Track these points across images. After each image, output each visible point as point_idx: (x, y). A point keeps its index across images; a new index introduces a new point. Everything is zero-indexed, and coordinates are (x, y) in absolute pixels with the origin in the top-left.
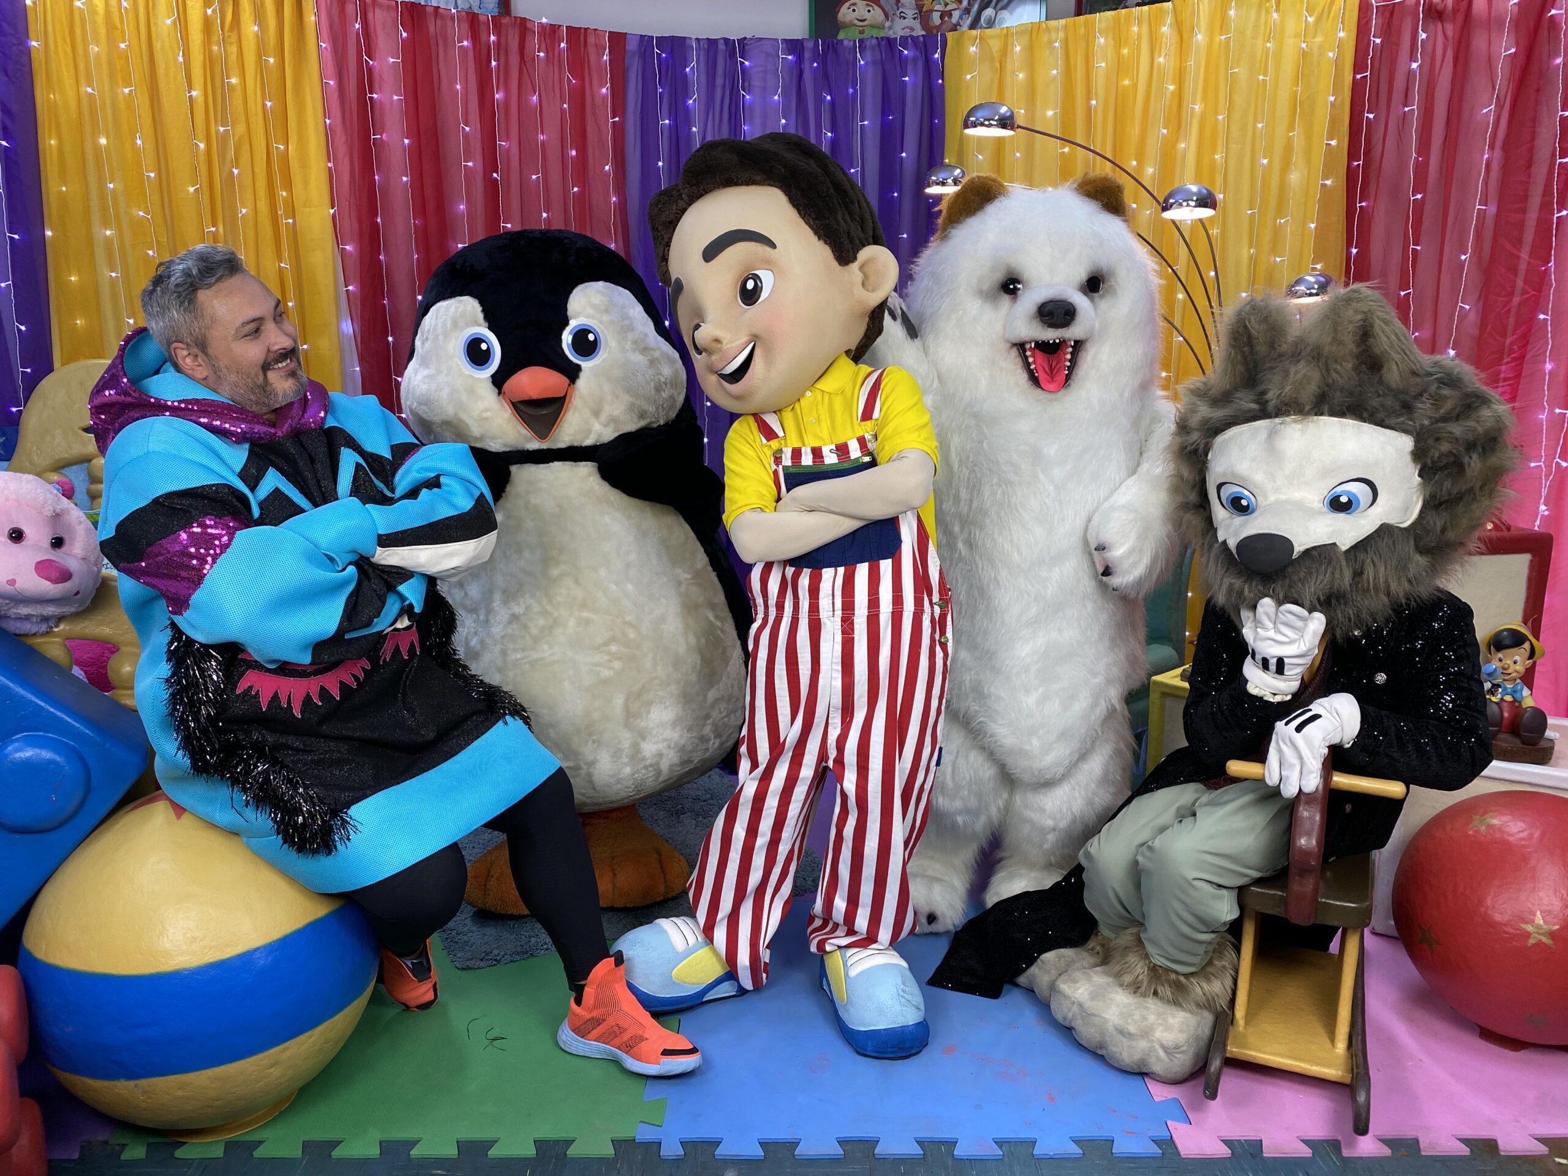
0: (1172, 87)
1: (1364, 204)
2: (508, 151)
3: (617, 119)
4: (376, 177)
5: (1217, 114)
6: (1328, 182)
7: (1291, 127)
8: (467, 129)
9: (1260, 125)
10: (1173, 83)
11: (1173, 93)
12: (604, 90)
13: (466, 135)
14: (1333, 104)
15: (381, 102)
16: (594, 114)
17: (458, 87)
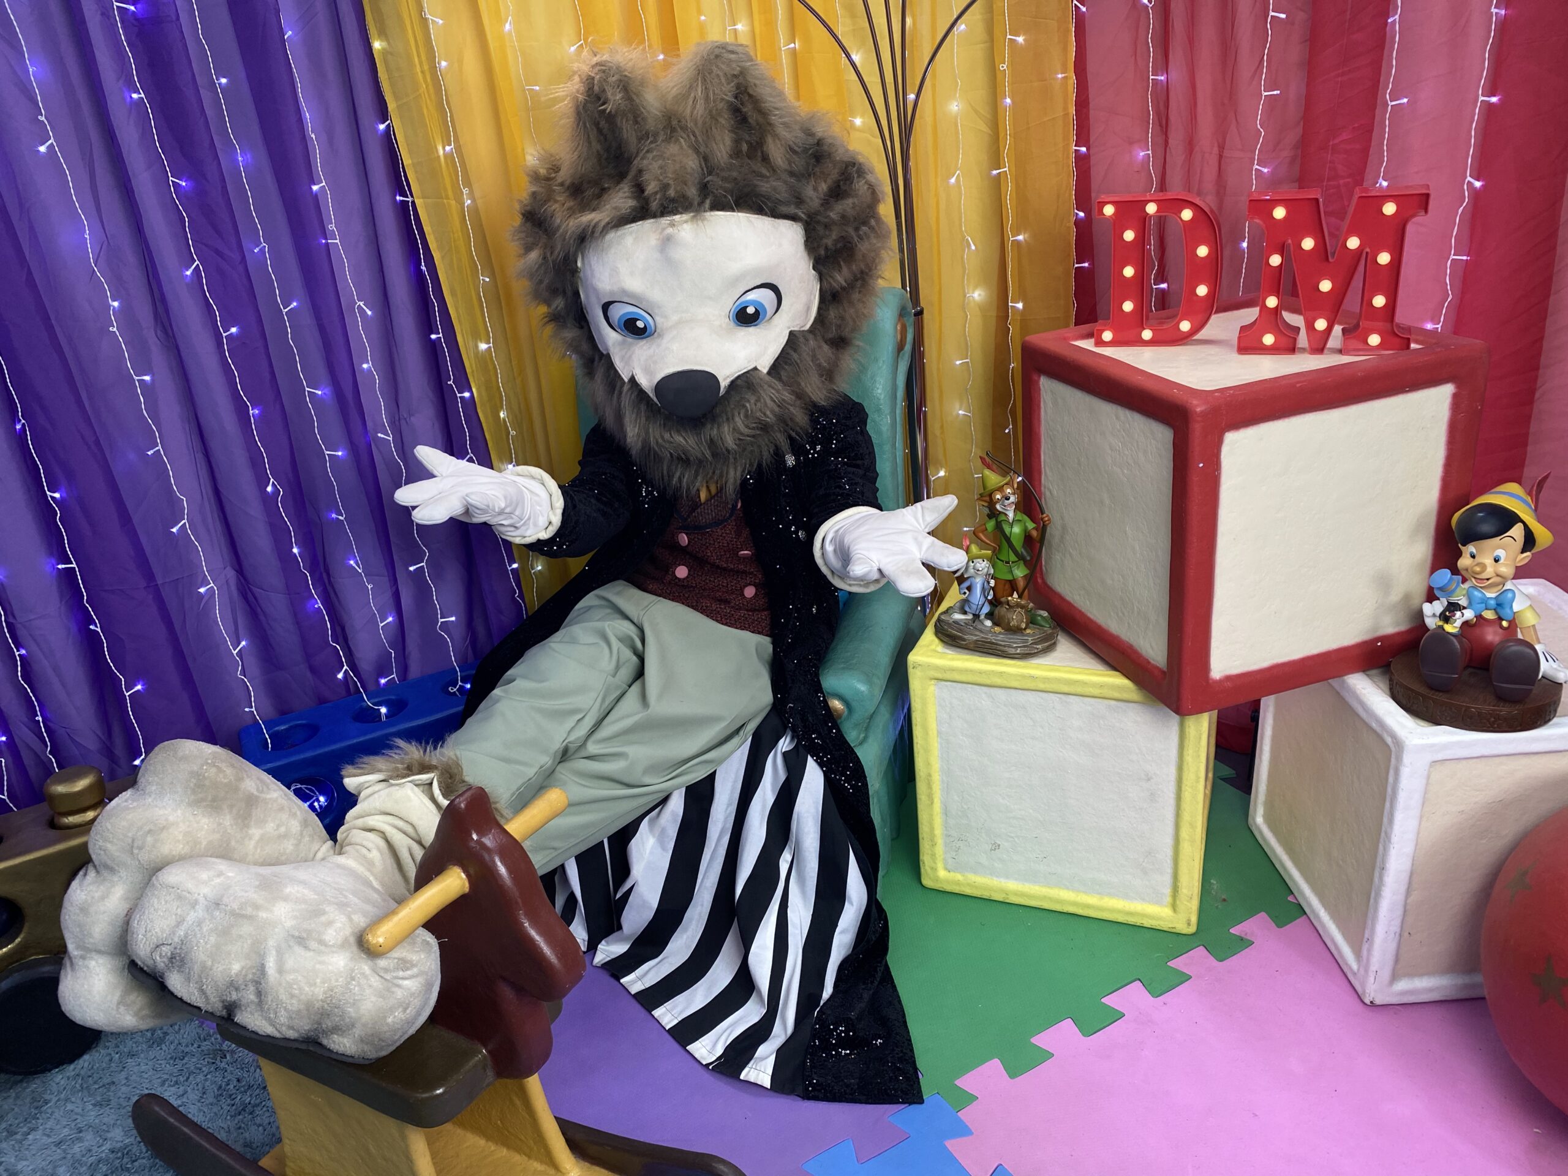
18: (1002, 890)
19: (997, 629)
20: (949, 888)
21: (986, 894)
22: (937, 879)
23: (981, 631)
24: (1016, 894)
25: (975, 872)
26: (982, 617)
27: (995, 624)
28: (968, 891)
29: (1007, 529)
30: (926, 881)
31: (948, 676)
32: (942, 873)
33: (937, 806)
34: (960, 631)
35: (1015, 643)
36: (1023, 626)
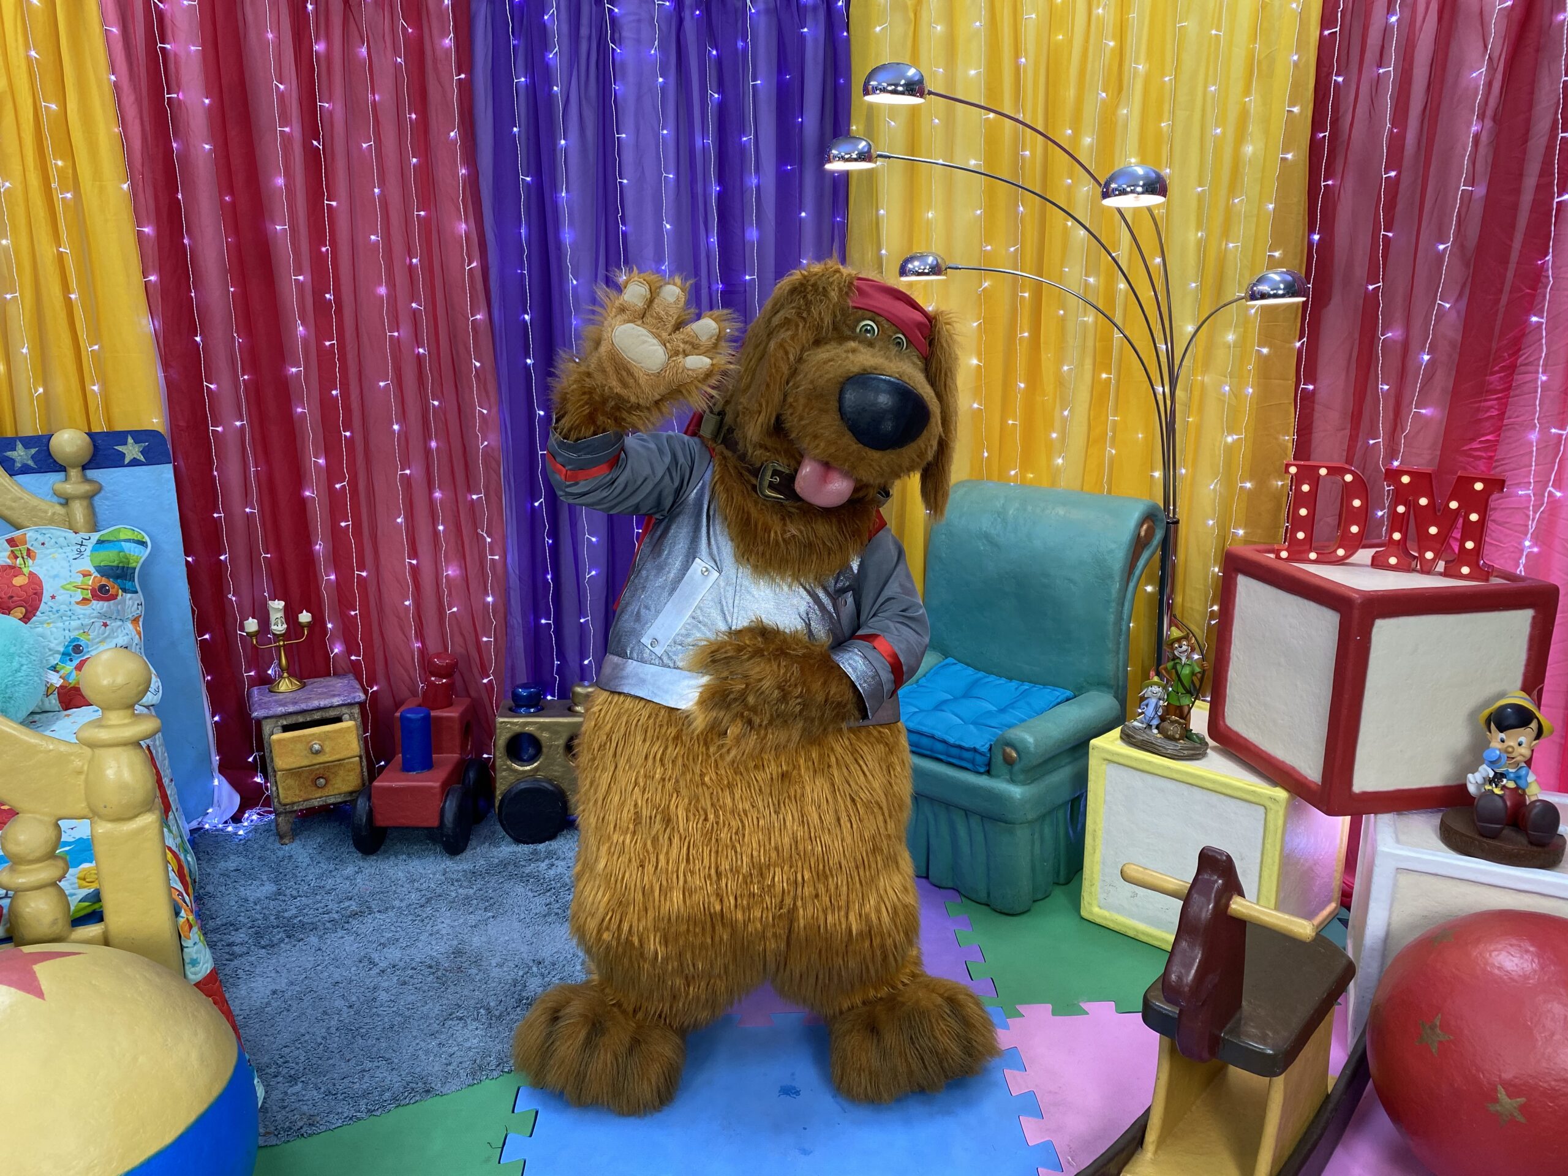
0: (1112, 44)
1: (1330, 182)
2: (331, 113)
3: (463, 76)
4: (175, 145)
5: (1163, 75)
6: (1289, 156)
7: (1247, 92)
8: (282, 87)
9: (1213, 88)
10: (1114, 38)
11: (1113, 50)
12: (447, 41)
13: (281, 96)
14: (1296, 64)
15: (176, 55)
16: (436, 69)
17: (270, 36)
18: (1134, 929)
19: (1159, 735)
20: (1098, 921)
21: (1123, 930)
22: (1091, 913)
23: (1147, 735)
24: (1143, 933)
25: (1118, 912)
26: (1153, 727)
27: (1159, 733)
28: (1111, 925)
29: (1179, 667)
30: (1083, 913)
31: (1115, 759)
32: (1096, 910)
33: (1098, 857)
34: (1134, 733)
35: (1170, 746)
36: (1177, 736)
